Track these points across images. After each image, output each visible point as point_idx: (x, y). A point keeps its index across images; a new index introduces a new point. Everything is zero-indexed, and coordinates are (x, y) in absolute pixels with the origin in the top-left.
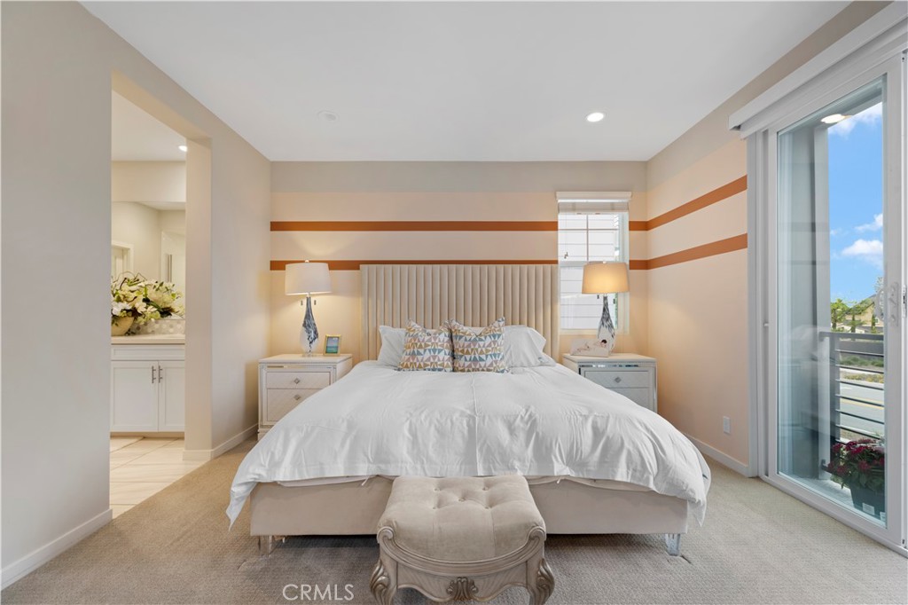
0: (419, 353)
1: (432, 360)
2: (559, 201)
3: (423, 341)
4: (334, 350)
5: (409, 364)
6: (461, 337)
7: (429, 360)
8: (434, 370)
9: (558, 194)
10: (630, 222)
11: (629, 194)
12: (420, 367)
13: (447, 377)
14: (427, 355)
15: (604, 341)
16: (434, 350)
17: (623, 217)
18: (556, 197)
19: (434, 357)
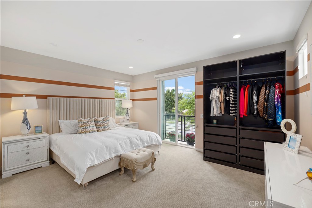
0: (87, 128)
1: (92, 129)
2: (115, 82)
3: (88, 124)
4: (40, 131)
5: (84, 131)
6: (99, 122)
7: (91, 129)
8: (92, 132)
9: (115, 80)
10: (130, 90)
11: (130, 83)
12: (88, 132)
13: (96, 134)
14: (90, 128)
15: (128, 119)
16: (92, 126)
17: (128, 89)
18: (114, 81)
19: (92, 128)
